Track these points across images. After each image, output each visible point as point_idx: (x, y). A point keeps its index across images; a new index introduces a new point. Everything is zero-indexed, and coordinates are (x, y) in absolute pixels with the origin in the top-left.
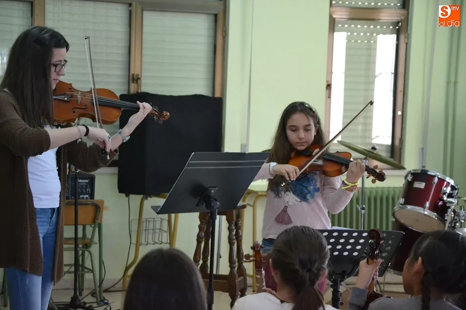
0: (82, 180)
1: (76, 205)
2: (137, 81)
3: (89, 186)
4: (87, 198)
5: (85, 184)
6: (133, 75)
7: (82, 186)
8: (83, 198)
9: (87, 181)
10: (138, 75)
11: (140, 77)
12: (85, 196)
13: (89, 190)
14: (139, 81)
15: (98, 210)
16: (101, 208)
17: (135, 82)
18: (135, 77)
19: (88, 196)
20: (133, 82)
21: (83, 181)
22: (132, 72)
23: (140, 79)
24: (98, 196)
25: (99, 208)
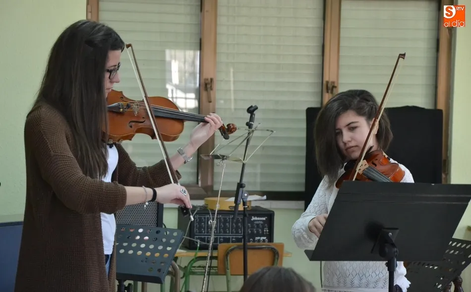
0: (257, 217)
1: (245, 249)
2: (332, 90)
3: (266, 225)
4: (264, 241)
5: (262, 222)
6: (327, 82)
7: (258, 225)
8: (259, 241)
9: (264, 219)
10: (333, 82)
11: (336, 85)
12: (262, 238)
13: (266, 230)
14: (334, 89)
15: (277, 257)
16: (280, 254)
17: (330, 91)
18: (330, 86)
19: (265, 238)
20: (328, 92)
21: (259, 219)
22: (326, 79)
23: (336, 87)
24: (277, 239)
25: (278, 253)
